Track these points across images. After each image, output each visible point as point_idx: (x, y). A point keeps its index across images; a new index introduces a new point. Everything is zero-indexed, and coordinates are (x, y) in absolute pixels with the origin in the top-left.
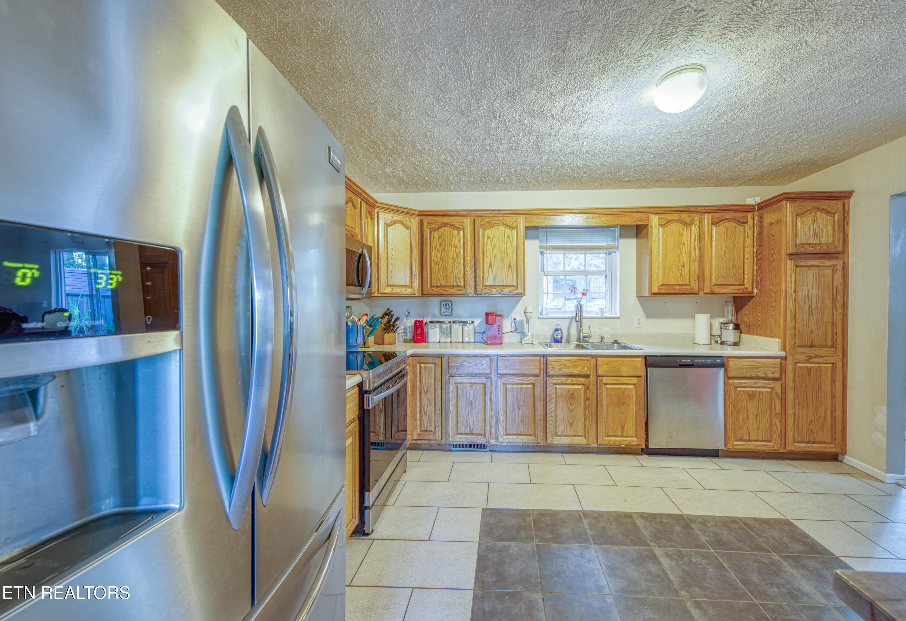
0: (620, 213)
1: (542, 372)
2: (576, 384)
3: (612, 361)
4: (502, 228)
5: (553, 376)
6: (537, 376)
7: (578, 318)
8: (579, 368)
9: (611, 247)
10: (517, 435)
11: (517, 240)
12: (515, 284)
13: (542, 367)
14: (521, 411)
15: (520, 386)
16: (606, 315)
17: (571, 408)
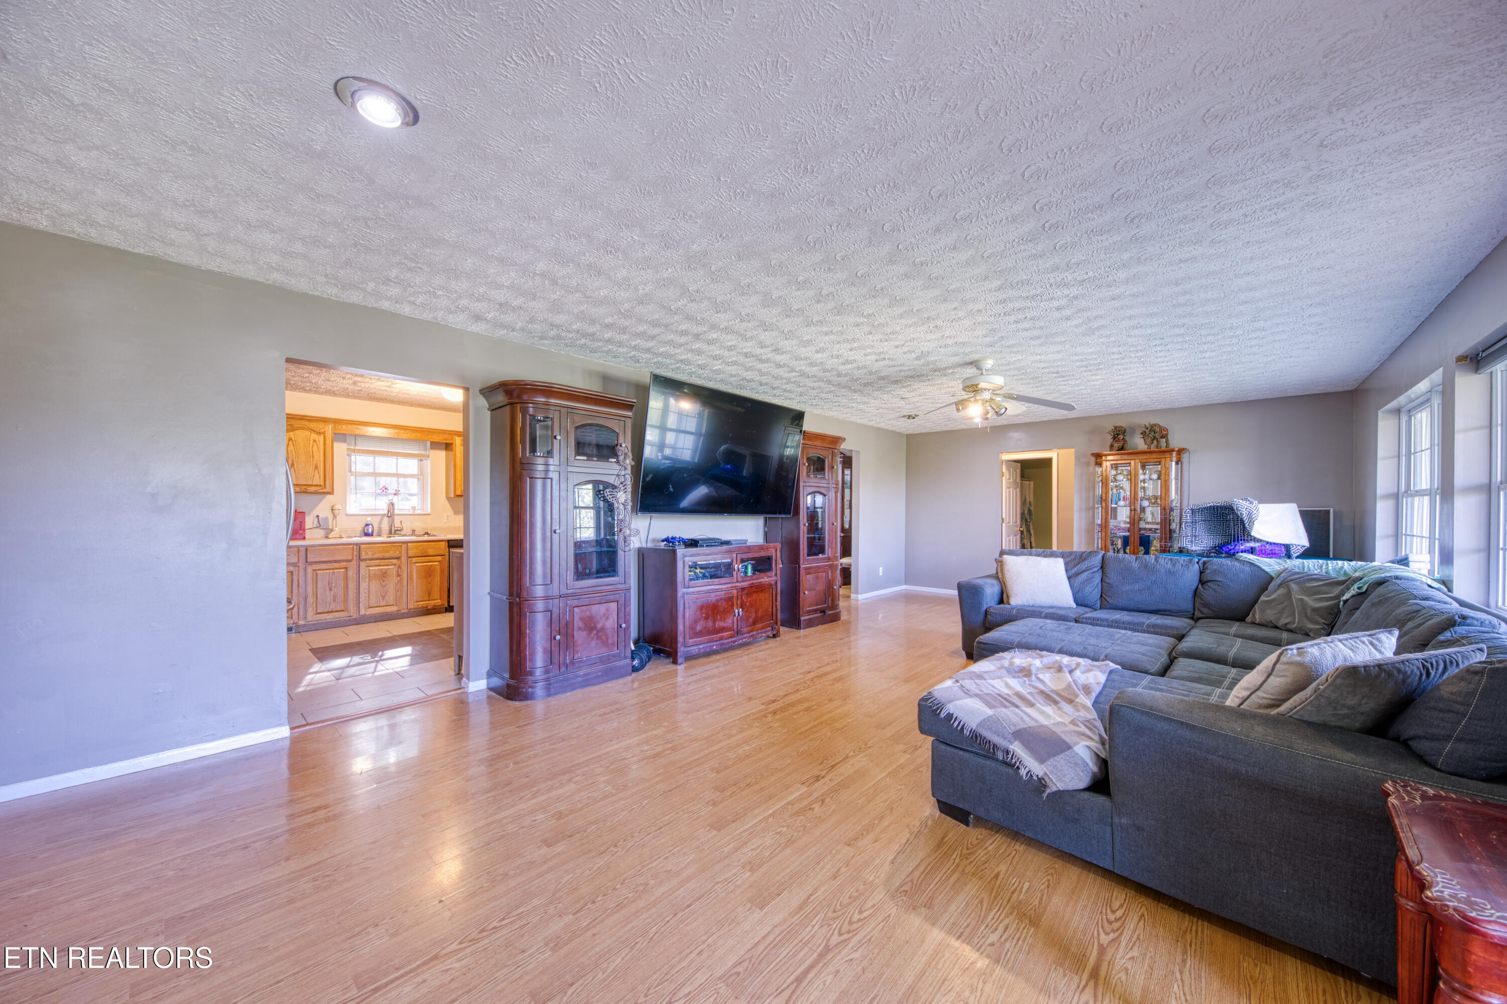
0: (429, 432)
1: (355, 558)
2: (388, 565)
3: (420, 546)
4: (307, 433)
5: (366, 560)
6: (350, 561)
7: (390, 514)
8: (391, 552)
9: (422, 455)
10: (328, 612)
11: (325, 445)
12: (322, 483)
13: (355, 553)
14: (333, 592)
15: (331, 571)
16: (418, 512)
17: (383, 584)
